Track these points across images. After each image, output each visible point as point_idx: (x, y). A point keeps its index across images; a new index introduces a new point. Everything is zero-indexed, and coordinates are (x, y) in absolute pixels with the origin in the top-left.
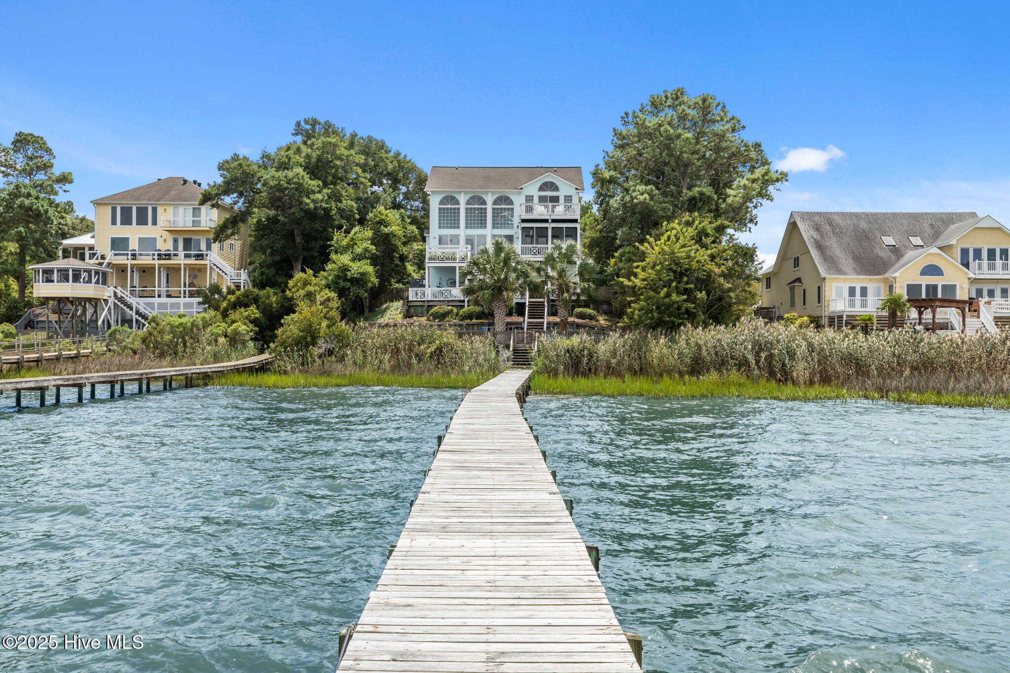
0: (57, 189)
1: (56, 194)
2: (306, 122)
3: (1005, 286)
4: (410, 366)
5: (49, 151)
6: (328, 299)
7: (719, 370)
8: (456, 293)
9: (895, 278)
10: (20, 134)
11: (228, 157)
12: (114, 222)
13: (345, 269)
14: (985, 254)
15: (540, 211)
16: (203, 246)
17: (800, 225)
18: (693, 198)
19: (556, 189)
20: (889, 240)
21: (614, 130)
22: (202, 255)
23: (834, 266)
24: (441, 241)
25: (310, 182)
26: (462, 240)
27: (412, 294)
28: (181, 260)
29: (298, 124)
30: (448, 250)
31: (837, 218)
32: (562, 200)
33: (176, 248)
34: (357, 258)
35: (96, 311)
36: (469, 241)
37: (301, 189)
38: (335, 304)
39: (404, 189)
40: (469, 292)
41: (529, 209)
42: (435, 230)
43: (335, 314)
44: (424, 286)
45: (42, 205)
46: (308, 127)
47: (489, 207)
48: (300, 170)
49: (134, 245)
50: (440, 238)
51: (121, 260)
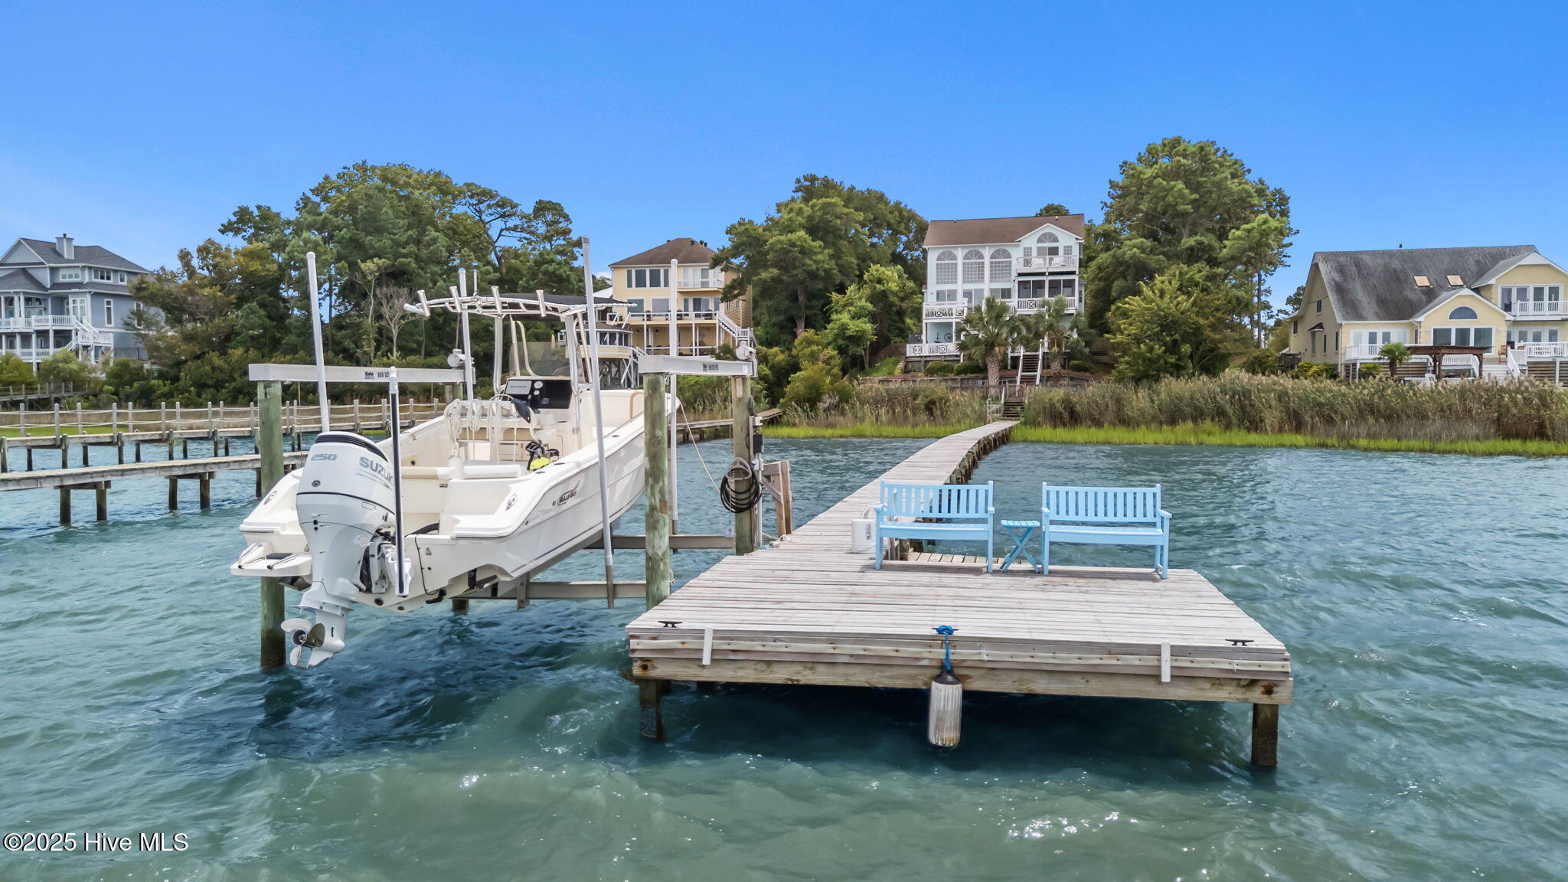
0: (578, 254)
1: (576, 259)
2: (806, 179)
3: (1554, 328)
4: (906, 418)
5: (567, 218)
6: (831, 358)
7: (1195, 420)
8: (951, 348)
9: (1420, 322)
10: (540, 202)
11: (735, 221)
12: (630, 285)
13: (844, 328)
14: (1531, 294)
15: (1038, 264)
16: (712, 306)
17: (1321, 266)
18: (1191, 248)
19: (1056, 240)
20: (1422, 281)
21: (1110, 182)
22: (710, 315)
23: (1354, 312)
24: (939, 296)
25: (812, 243)
26: (960, 295)
27: (911, 350)
28: (692, 320)
29: (798, 181)
30: (946, 305)
31: (1366, 258)
32: (1061, 251)
33: (686, 309)
34: (856, 316)
35: (618, 371)
36: (967, 294)
37: (805, 252)
38: (838, 361)
39: (904, 238)
40: (962, 347)
41: (1027, 263)
42: (932, 286)
43: (836, 370)
44: (920, 341)
45: (563, 271)
46: (808, 183)
47: (987, 261)
48: (802, 233)
49: (648, 306)
50: (938, 293)
51: (637, 321)
